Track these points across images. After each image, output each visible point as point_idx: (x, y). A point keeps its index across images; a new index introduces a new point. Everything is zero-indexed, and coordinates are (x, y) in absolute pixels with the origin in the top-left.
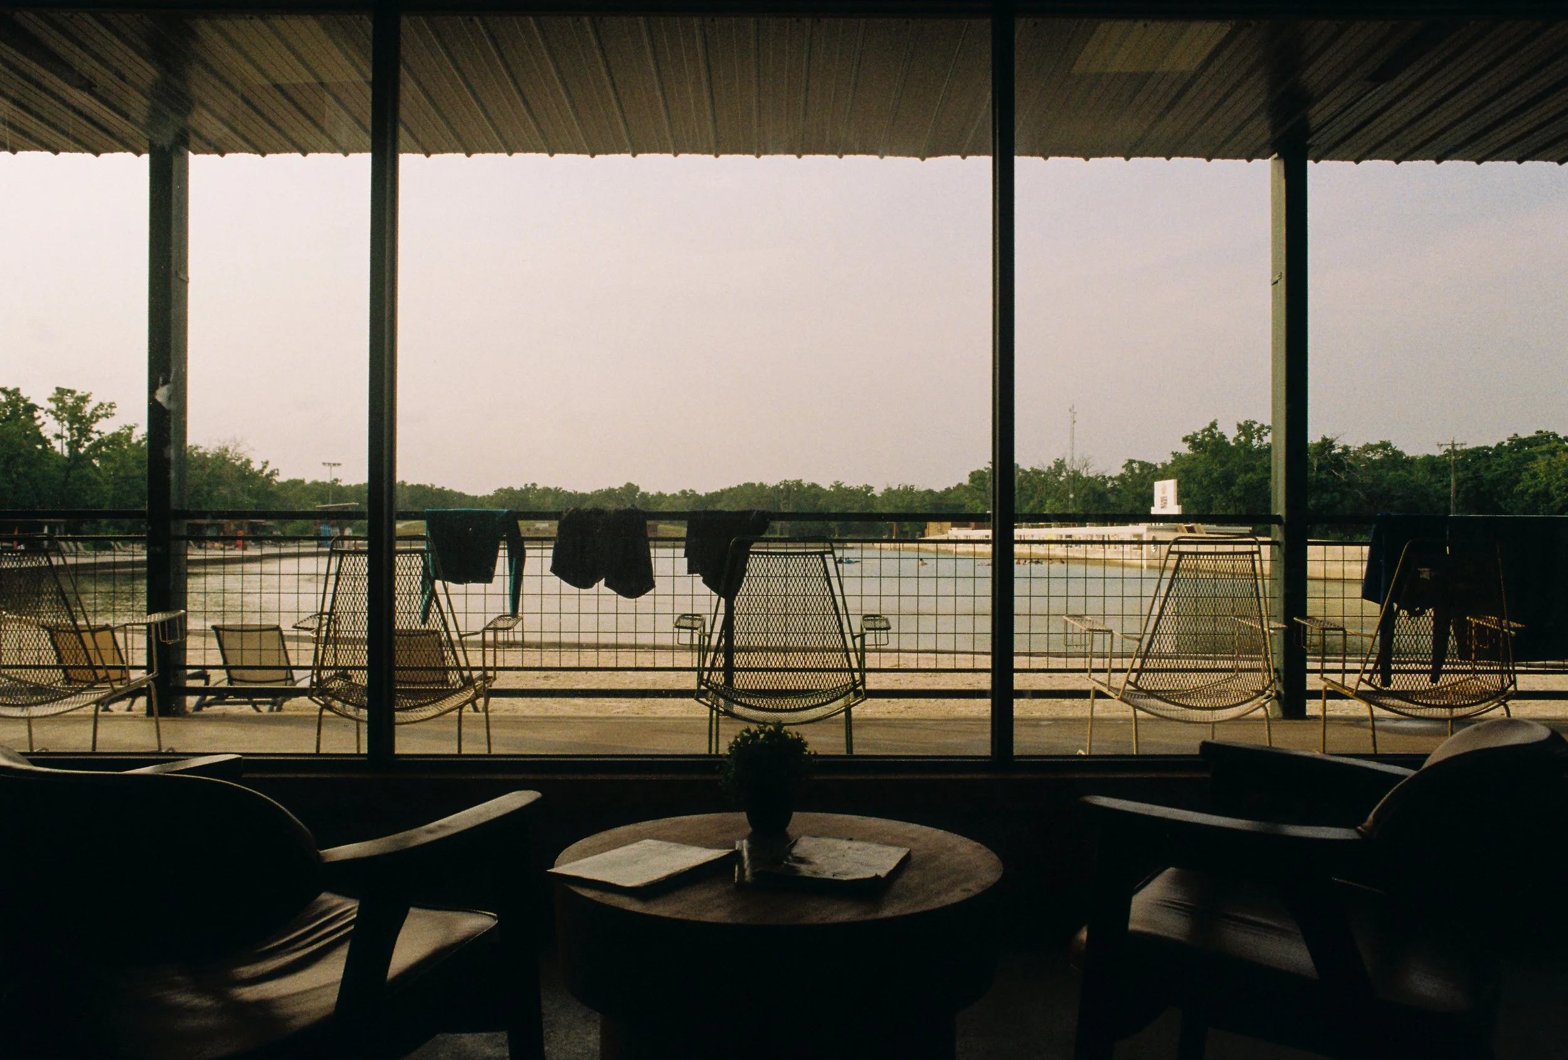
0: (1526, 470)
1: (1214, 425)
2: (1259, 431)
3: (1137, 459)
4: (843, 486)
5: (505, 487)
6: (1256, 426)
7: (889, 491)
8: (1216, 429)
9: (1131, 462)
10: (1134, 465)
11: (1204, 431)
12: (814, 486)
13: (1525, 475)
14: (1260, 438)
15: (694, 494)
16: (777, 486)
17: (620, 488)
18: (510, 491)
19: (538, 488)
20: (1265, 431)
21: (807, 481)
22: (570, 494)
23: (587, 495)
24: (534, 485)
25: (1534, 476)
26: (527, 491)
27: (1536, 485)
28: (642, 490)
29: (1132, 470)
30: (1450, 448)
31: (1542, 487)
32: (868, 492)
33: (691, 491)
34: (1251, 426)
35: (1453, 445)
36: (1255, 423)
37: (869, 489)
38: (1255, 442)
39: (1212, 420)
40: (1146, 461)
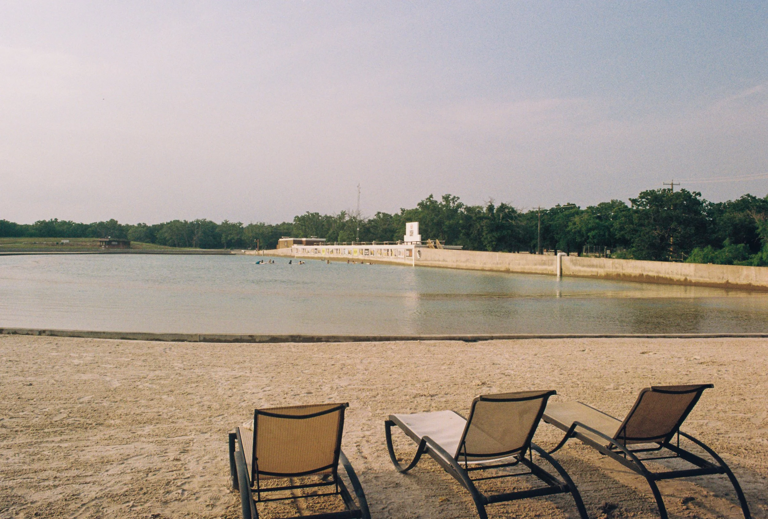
0: (571, 221)
1: (431, 196)
2: (453, 199)
3: (382, 212)
4: (228, 223)
5: (42, 220)
6: (451, 197)
7: (251, 225)
8: (433, 198)
9: (379, 213)
10: (380, 215)
11: (427, 199)
12: (211, 222)
13: (570, 224)
14: (454, 203)
15: (145, 226)
16: (192, 222)
17: (107, 222)
18: (44, 222)
19: (59, 221)
20: (456, 199)
21: (208, 220)
22: (79, 224)
23: (88, 225)
24: (56, 219)
25: (574, 224)
26: (52, 222)
27: (575, 228)
28: (119, 223)
29: (379, 217)
30: (538, 210)
31: (578, 228)
32: (240, 225)
33: (143, 224)
34: (449, 197)
35: (539, 208)
36: (450, 195)
37: (241, 224)
38: (451, 204)
39: (430, 194)
40: (386, 212)
